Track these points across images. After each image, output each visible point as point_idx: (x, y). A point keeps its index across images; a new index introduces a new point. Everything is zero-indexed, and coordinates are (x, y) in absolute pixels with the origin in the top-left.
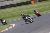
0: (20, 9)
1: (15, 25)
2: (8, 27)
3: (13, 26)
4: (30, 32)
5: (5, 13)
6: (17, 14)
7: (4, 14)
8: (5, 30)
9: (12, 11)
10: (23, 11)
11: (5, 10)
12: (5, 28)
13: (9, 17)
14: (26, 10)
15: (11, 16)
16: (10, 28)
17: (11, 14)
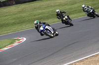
0: (35, 8)
1: (25, 39)
2: (12, 43)
3: (21, 41)
4: (55, 53)
5: (6, 16)
6: (30, 18)
7: (3, 16)
8: (6, 49)
9: (20, 12)
10: (40, 11)
11: (5, 10)
12: (4, 45)
13: (14, 24)
14: (48, 10)
15: (18, 21)
16: (16, 44)
17: (18, 18)
